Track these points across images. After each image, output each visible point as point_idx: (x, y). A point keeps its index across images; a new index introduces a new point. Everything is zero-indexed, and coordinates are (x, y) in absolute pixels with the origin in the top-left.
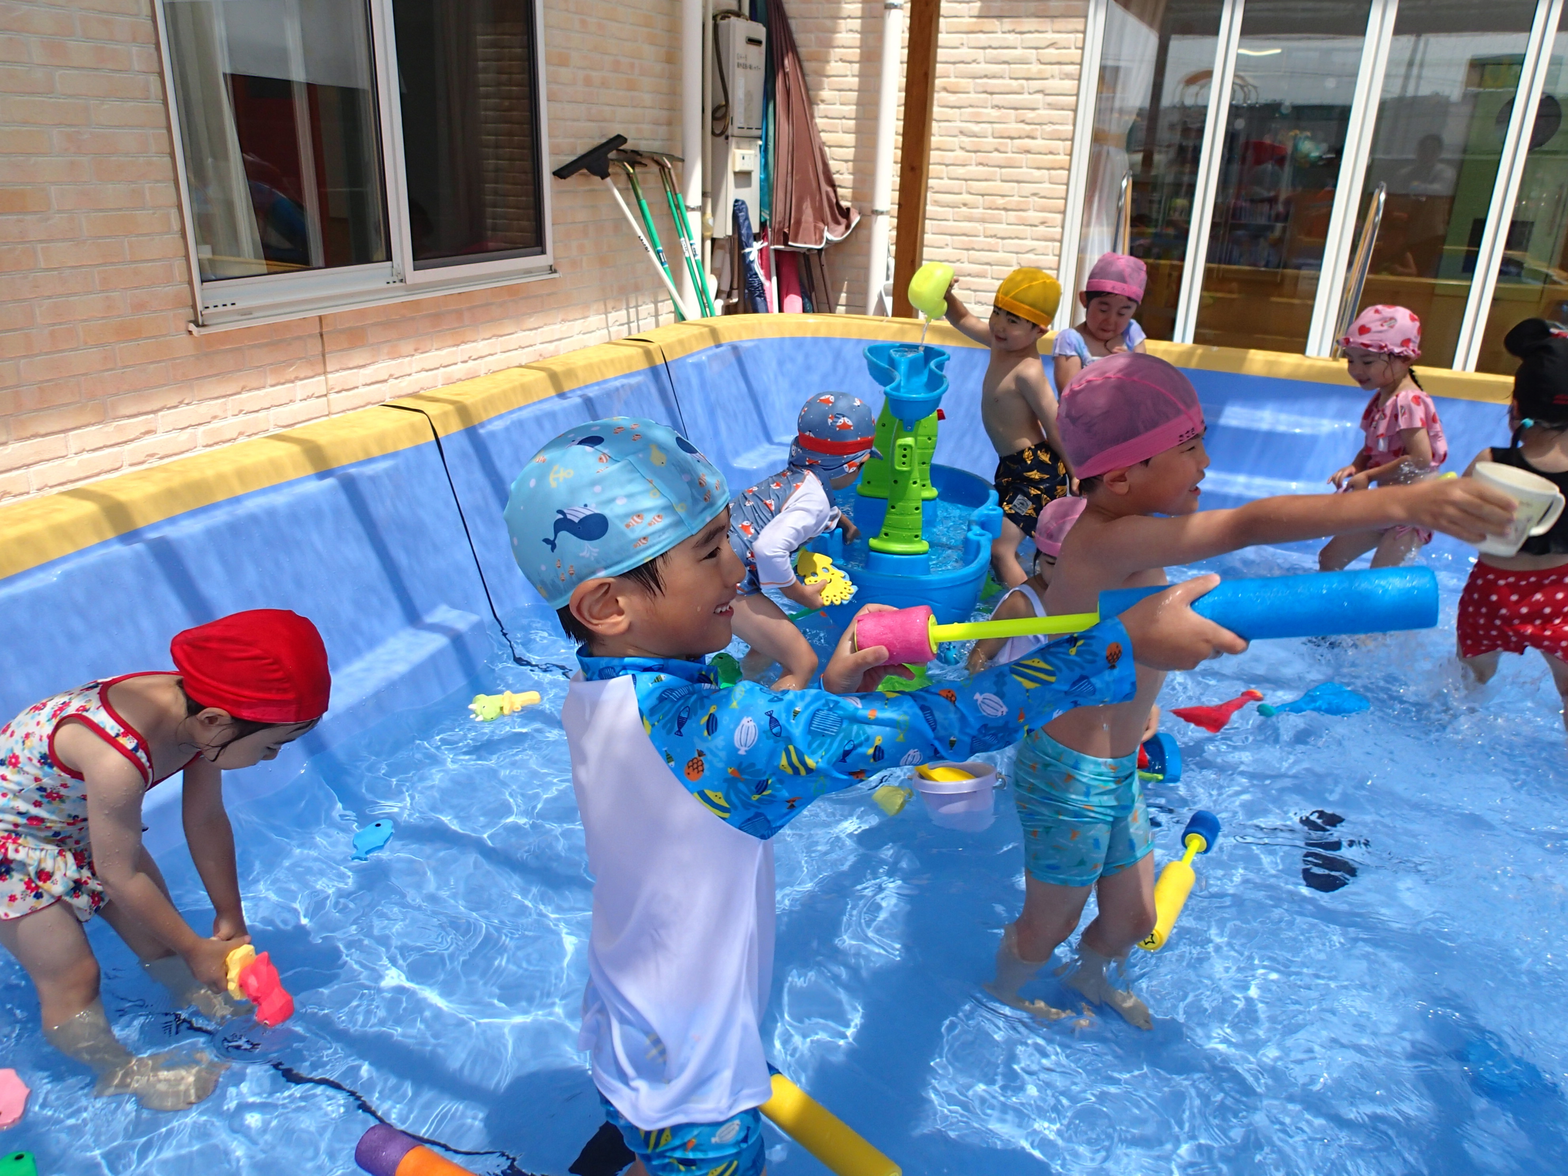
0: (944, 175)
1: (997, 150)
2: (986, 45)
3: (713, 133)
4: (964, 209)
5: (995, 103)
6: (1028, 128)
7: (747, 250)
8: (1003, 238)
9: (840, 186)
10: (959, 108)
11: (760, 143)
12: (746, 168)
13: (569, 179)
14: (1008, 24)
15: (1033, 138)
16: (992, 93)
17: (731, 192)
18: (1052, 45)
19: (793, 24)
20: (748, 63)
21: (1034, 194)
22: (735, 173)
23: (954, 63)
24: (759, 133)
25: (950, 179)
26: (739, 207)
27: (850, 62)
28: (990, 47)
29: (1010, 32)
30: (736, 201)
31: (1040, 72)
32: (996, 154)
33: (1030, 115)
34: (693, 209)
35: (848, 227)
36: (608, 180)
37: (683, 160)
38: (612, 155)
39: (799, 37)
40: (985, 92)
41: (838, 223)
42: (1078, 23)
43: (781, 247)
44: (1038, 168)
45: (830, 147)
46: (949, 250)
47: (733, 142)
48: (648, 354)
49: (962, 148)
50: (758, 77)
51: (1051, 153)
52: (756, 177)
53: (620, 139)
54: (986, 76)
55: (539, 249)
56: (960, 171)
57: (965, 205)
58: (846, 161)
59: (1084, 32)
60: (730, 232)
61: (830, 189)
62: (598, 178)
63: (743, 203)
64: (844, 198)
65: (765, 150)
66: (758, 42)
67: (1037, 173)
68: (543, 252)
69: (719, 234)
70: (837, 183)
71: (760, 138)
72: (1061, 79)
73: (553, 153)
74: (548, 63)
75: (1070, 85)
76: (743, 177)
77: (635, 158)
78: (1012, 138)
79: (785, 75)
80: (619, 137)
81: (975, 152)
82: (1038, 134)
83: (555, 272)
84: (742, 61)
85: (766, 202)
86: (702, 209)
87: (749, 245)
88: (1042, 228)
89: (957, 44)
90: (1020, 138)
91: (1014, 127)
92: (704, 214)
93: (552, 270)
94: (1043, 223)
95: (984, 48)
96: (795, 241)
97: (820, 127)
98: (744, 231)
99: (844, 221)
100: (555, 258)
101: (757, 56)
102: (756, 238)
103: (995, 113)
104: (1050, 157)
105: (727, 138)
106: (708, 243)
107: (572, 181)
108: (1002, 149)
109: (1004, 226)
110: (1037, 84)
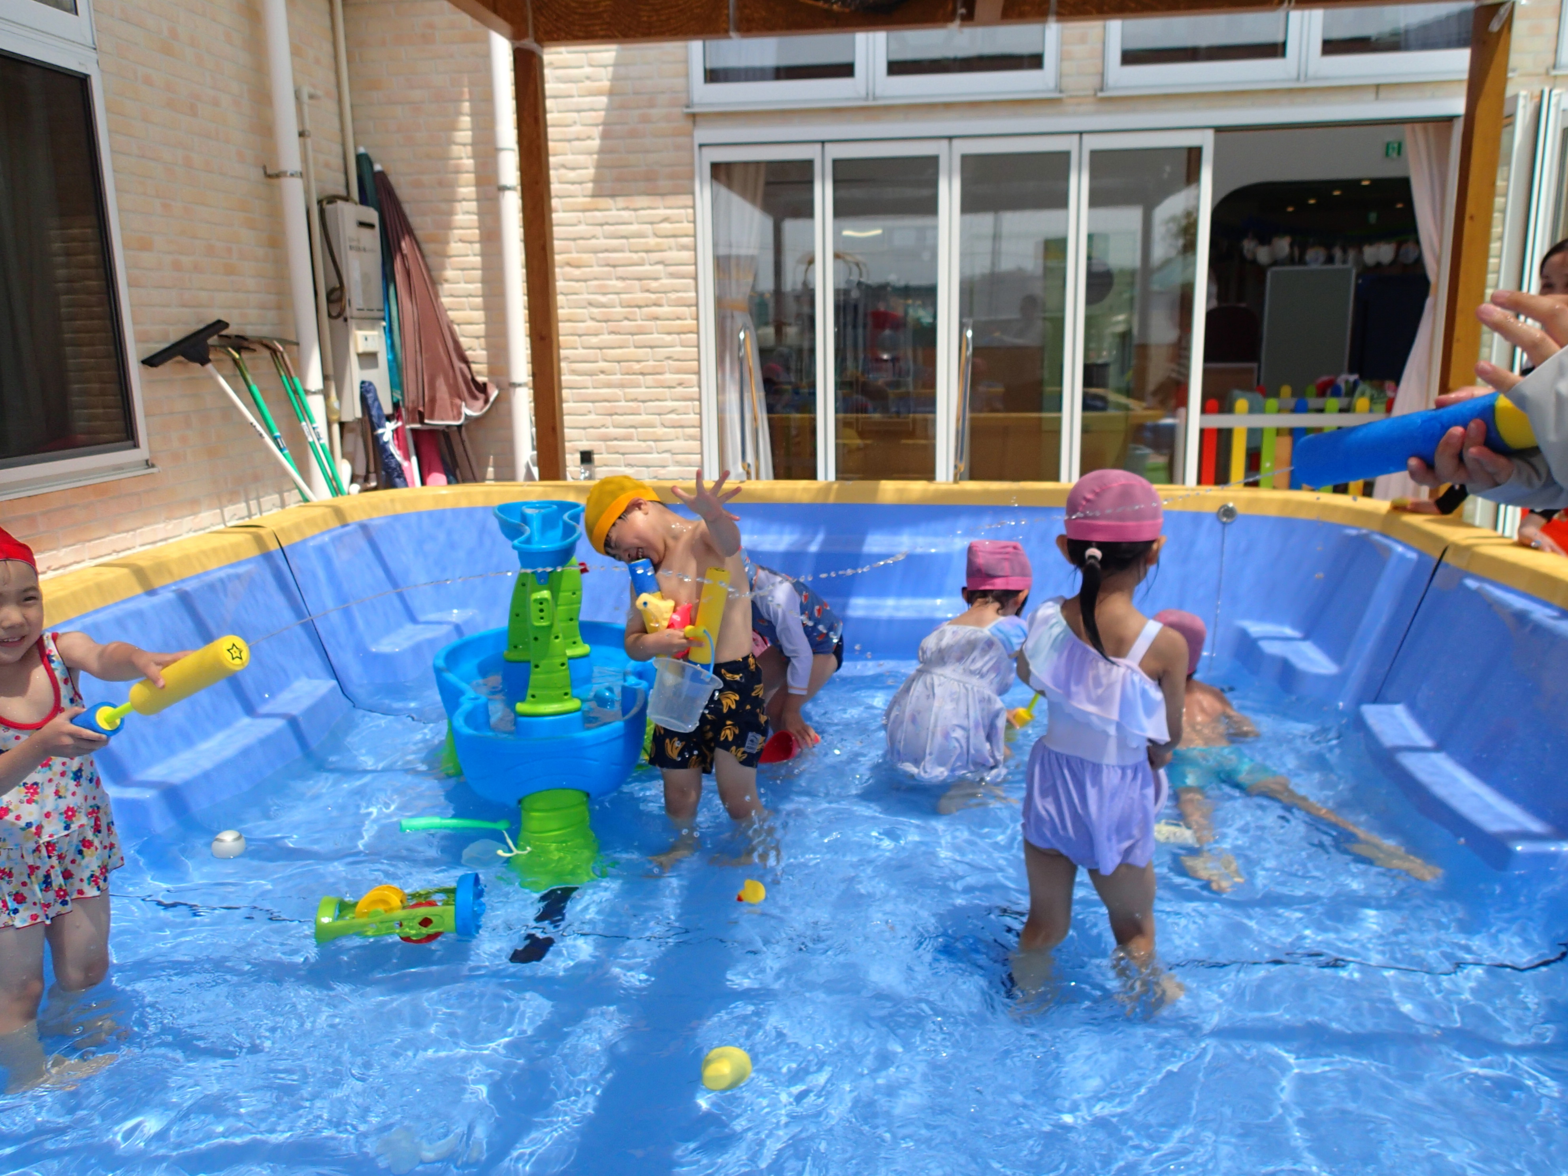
0: (579, 345)
1: (627, 319)
2: (603, 221)
3: (330, 315)
4: (602, 376)
5: (619, 274)
6: (653, 296)
7: (380, 431)
8: (644, 401)
9: (474, 363)
10: (585, 281)
11: (384, 324)
12: (370, 347)
13: (161, 368)
14: (621, 202)
15: (660, 305)
16: (614, 266)
17: (356, 374)
18: (666, 220)
19: (407, 208)
20: (362, 246)
21: (669, 358)
22: (359, 355)
23: (574, 239)
24: (381, 314)
25: (584, 348)
26: (366, 389)
27: (471, 242)
28: (607, 224)
29: (624, 209)
30: (363, 383)
31: (658, 244)
32: (626, 323)
33: (654, 285)
34: (314, 393)
35: (486, 401)
36: (209, 366)
37: (297, 344)
38: (213, 340)
39: (415, 220)
40: (608, 265)
41: (475, 398)
42: (686, 200)
43: (417, 426)
44: (669, 333)
45: (459, 324)
46: (592, 417)
47: (352, 323)
48: (259, 540)
49: (593, 319)
50: (374, 259)
51: (679, 318)
52: (383, 358)
53: (219, 325)
54: (607, 251)
55: (130, 443)
56: (594, 340)
57: (602, 372)
58: (478, 337)
59: (694, 207)
60: (359, 414)
61: (463, 366)
62: (198, 365)
63: (371, 384)
64: (480, 373)
65: (390, 331)
66: (371, 226)
67: (668, 338)
68: (136, 446)
69: (347, 417)
70: (470, 359)
71: (384, 319)
72: (679, 250)
73: (141, 339)
74: (125, 246)
75: (687, 255)
76: (368, 359)
77: (241, 343)
78: (639, 307)
79: (403, 257)
80: (219, 322)
81: (606, 321)
82: (664, 302)
83: (153, 466)
84: (354, 244)
85: (397, 381)
86: (325, 393)
87: (382, 426)
88: (679, 389)
89: (575, 221)
90: (647, 306)
91: (640, 296)
92: (327, 397)
93: (148, 464)
94: (680, 384)
95: (602, 225)
96: (432, 417)
97: (447, 306)
98: (374, 412)
99: (481, 396)
100: (151, 451)
101: (372, 239)
102: (389, 418)
103: (620, 284)
104: (678, 322)
105: (346, 320)
106: (336, 428)
107: (166, 369)
108: (631, 317)
109: (643, 390)
110: (657, 256)
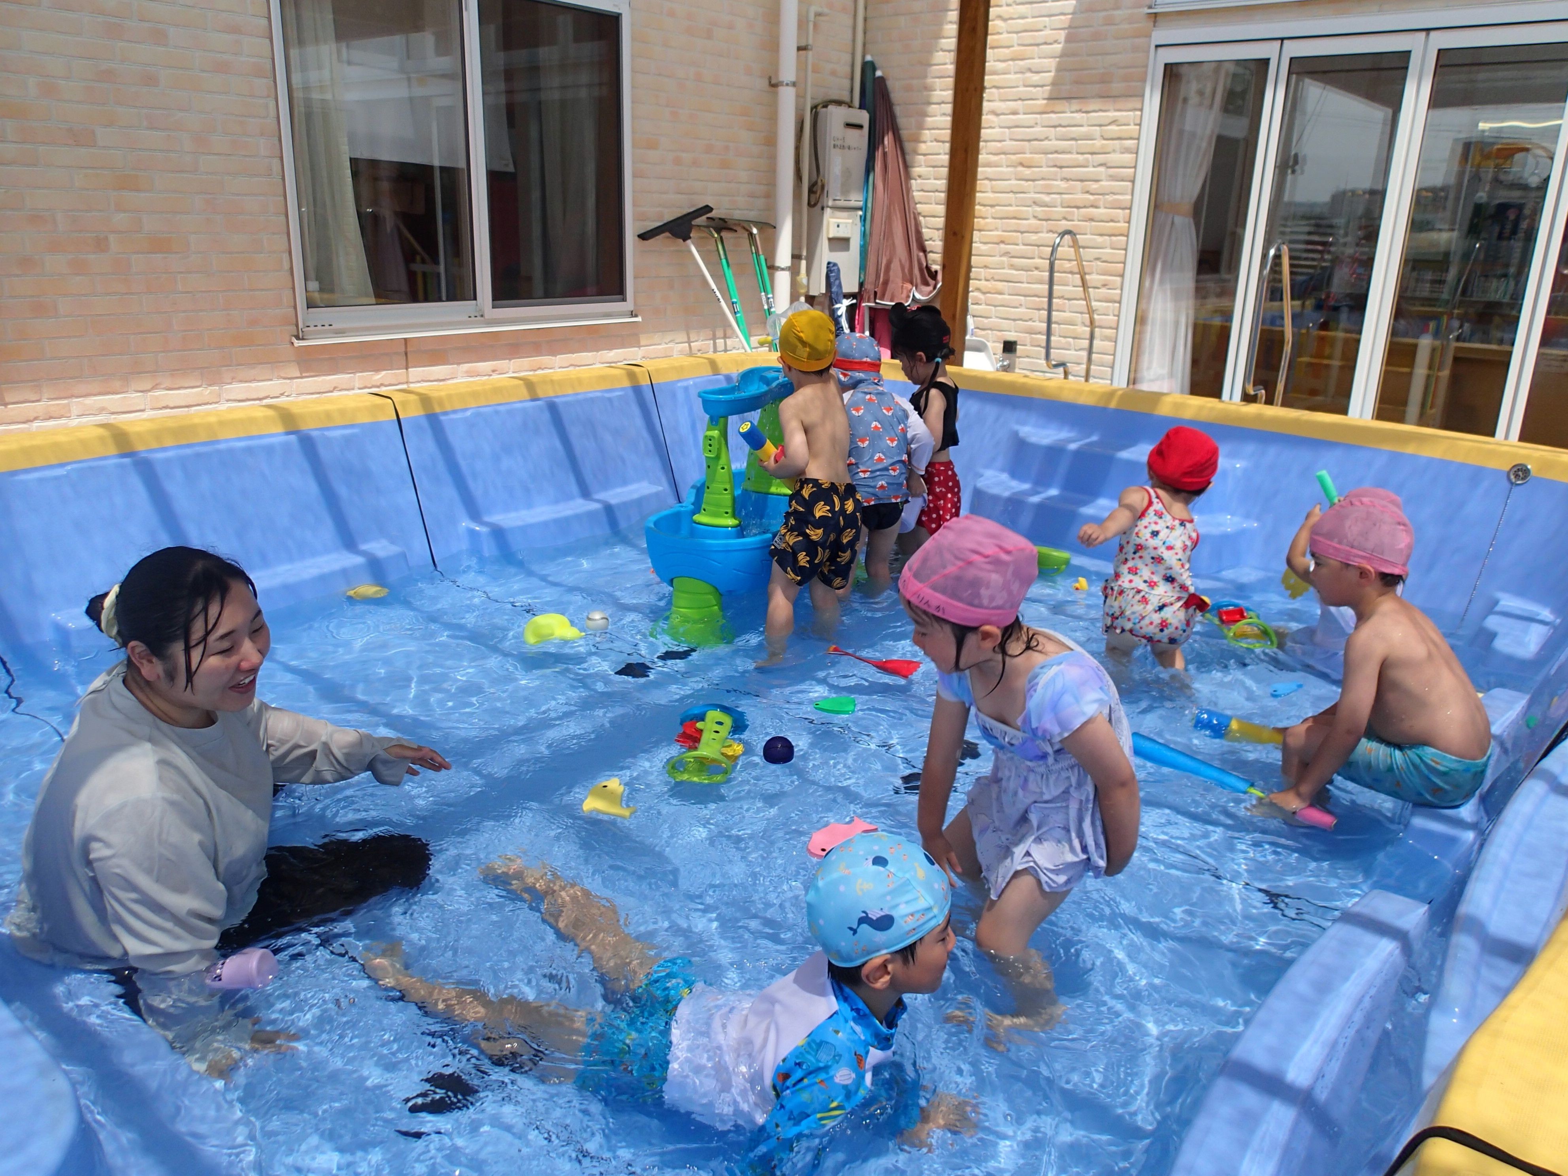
3: (809, 204)
5: (1064, 175)
6: (1091, 197)
7: (837, 306)
11: (860, 213)
12: (841, 233)
13: (651, 241)
14: (1075, 105)
15: (1096, 207)
16: (1061, 167)
17: (825, 255)
18: (1114, 122)
19: (898, 110)
20: (850, 145)
21: (1097, 259)
22: (830, 239)
24: (861, 204)
26: (832, 269)
28: (1060, 126)
29: (1077, 112)
30: (829, 263)
31: (1103, 146)
32: (1064, 222)
33: (1094, 186)
35: (935, 288)
36: (689, 241)
37: (772, 227)
40: (1055, 166)
41: (926, 284)
42: (1135, 103)
43: (872, 304)
44: (1101, 235)
47: (828, 211)
48: (632, 376)
49: (1035, 217)
51: (1112, 221)
52: (855, 243)
55: (619, 296)
57: (1037, 268)
59: (1141, 110)
60: (823, 291)
62: (680, 240)
63: (835, 265)
65: (863, 219)
68: (624, 300)
69: (813, 292)
70: (928, 250)
72: (1122, 153)
75: (1128, 157)
76: (839, 243)
77: (722, 226)
78: (1078, 207)
80: (707, 207)
81: (1046, 220)
82: (1101, 204)
83: (635, 316)
84: (839, 143)
85: (864, 264)
86: (794, 270)
87: (839, 302)
90: (1085, 207)
92: (795, 273)
93: (632, 314)
94: (1104, 285)
95: (1055, 127)
96: (882, 299)
98: (834, 289)
99: (932, 282)
100: (635, 304)
102: (848, 296)
103: (1063, 185)
104: (1112, 224)
105: (823, 208)
107: (655, 242)
108: (1069, 218)
109: (1071, 288)
110: (1100, 158)
